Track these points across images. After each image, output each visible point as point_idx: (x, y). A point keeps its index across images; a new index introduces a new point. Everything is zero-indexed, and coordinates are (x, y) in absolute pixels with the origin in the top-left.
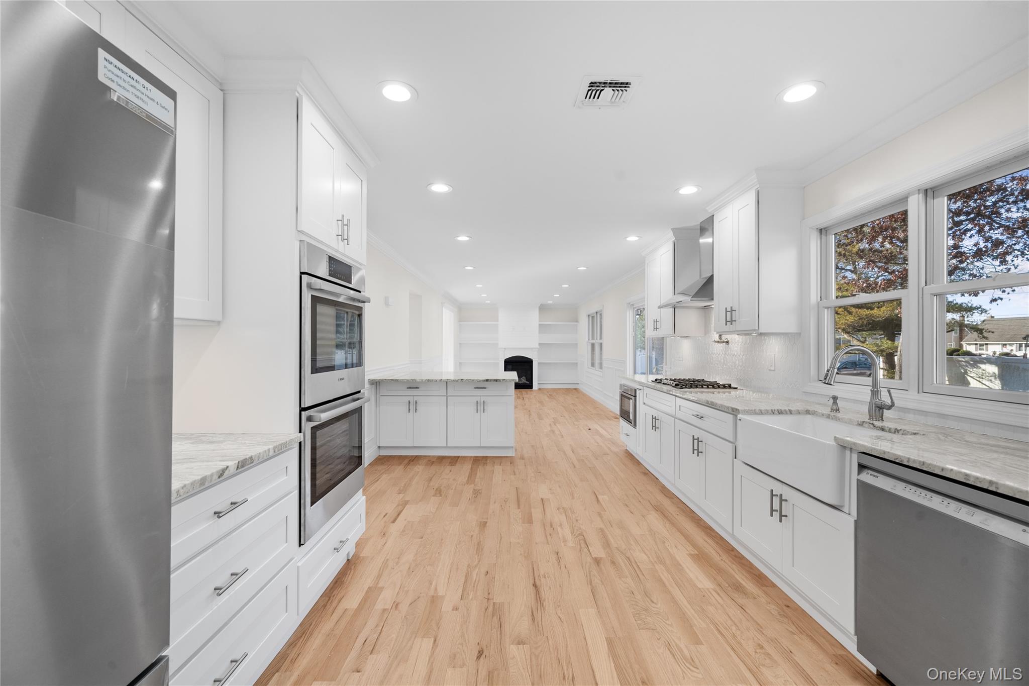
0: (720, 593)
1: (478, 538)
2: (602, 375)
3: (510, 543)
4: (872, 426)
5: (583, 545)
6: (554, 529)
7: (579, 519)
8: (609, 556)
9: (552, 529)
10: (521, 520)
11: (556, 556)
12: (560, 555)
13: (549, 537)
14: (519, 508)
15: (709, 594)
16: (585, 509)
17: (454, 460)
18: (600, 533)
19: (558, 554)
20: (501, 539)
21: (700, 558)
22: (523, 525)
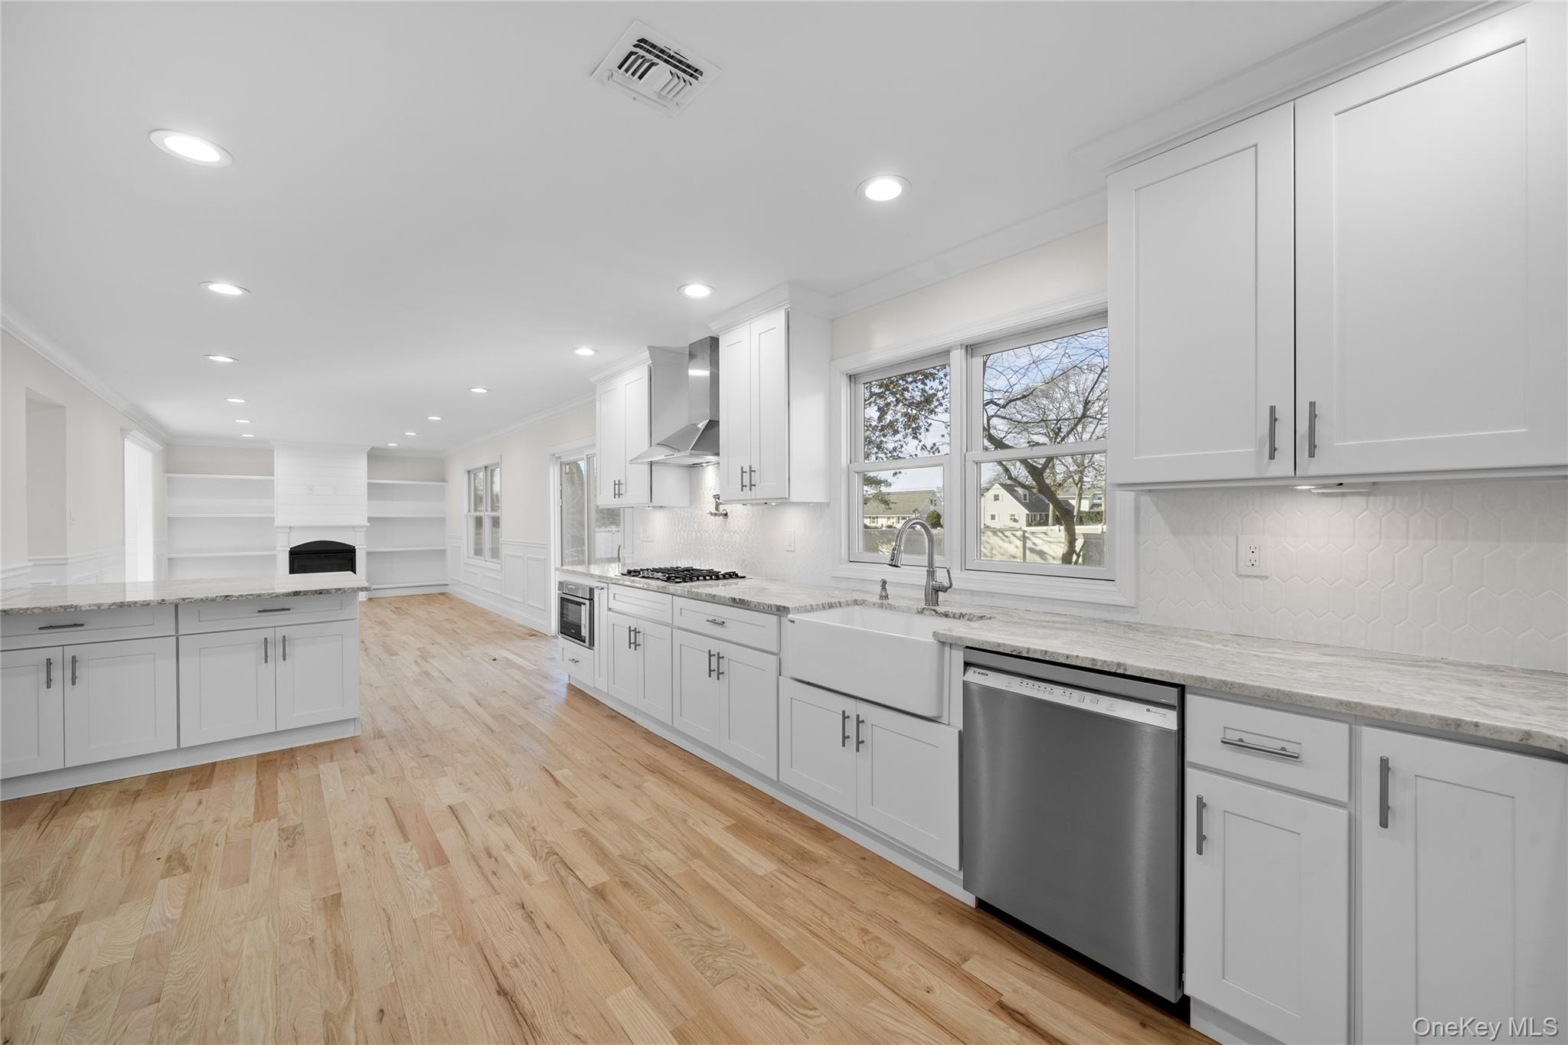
0: (788, 873)
1: (330, 939)
2: (499, 569)
3: (415, 921)
4: (934, 613)
5: (563, 872)
6: (496, 860)
7: (535, 824)
8: (615, 875)
9: (493, 860)
10: (420, 864)
11: (521, 911)
12: (530, 907)
13: (492, 878)
14: (407, 839)
15: (776, 880)
16: (541, 804)
17: (202, 776)
18: (584, 839)
19: (523, 908)
20: (389, 921)
21: (741, 828)
22: (429, 872)
